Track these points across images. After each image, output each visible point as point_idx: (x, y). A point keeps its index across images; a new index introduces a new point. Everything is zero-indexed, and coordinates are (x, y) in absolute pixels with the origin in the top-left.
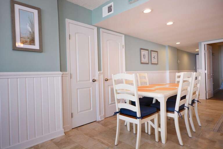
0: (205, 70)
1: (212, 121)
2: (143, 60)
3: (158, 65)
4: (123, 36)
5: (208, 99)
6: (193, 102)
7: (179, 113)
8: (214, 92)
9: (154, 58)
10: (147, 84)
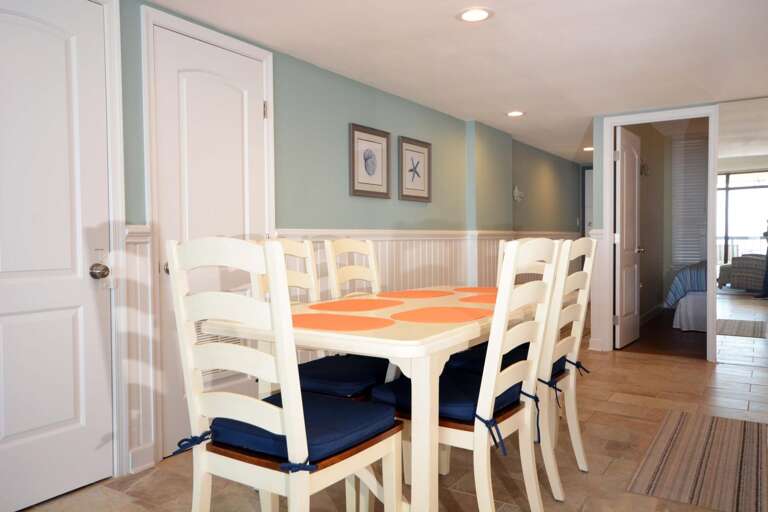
0: (615, 232)
1: (628, 447)
2: (363, 179)
3: (429, 204)
4: (270, 57)
5: (621, 349)
6: (559, 370)
7: (493, 429)
8: (641, 320)
9: (414, 170)
10: (369, 290)
